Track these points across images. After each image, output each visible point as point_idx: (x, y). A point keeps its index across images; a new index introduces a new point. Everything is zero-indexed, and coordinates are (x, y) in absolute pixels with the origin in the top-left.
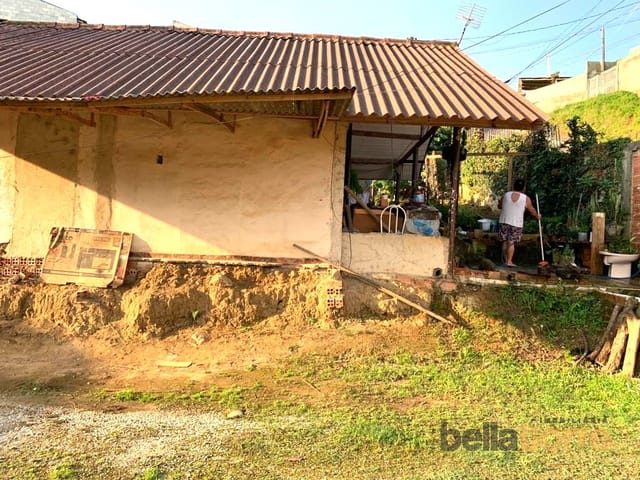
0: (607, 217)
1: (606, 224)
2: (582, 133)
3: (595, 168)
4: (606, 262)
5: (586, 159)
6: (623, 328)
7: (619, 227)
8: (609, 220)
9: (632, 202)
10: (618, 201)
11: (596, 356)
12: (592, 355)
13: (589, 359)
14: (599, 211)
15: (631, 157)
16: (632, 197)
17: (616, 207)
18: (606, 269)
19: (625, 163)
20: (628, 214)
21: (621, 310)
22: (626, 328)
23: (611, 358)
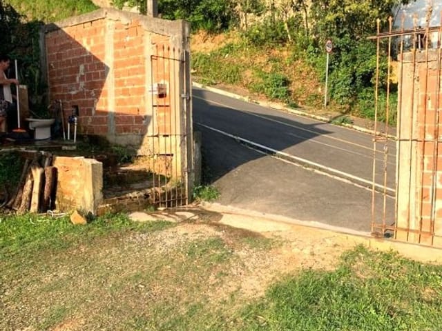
0: (29, 89)
1: (29, 95)
2: (7, 13)
3: (19, 46)
4: (31, 127)
5: (13, 37)
6: (29, 176)
7: (40, 98)
8: (31, 91)
9: (48, 77)
10: (37, 75)
11: (13, 203)
12: (10, 203)
13: (7, 207)
14: (24, 84)
15: (45, 38)
16: (48, 72)
17: (36, 80)
18: (32, 133)
19: (41, 43)
20: (46, 86)
21: (30, 163)
22: (32, 176)
23: (23, 202)
